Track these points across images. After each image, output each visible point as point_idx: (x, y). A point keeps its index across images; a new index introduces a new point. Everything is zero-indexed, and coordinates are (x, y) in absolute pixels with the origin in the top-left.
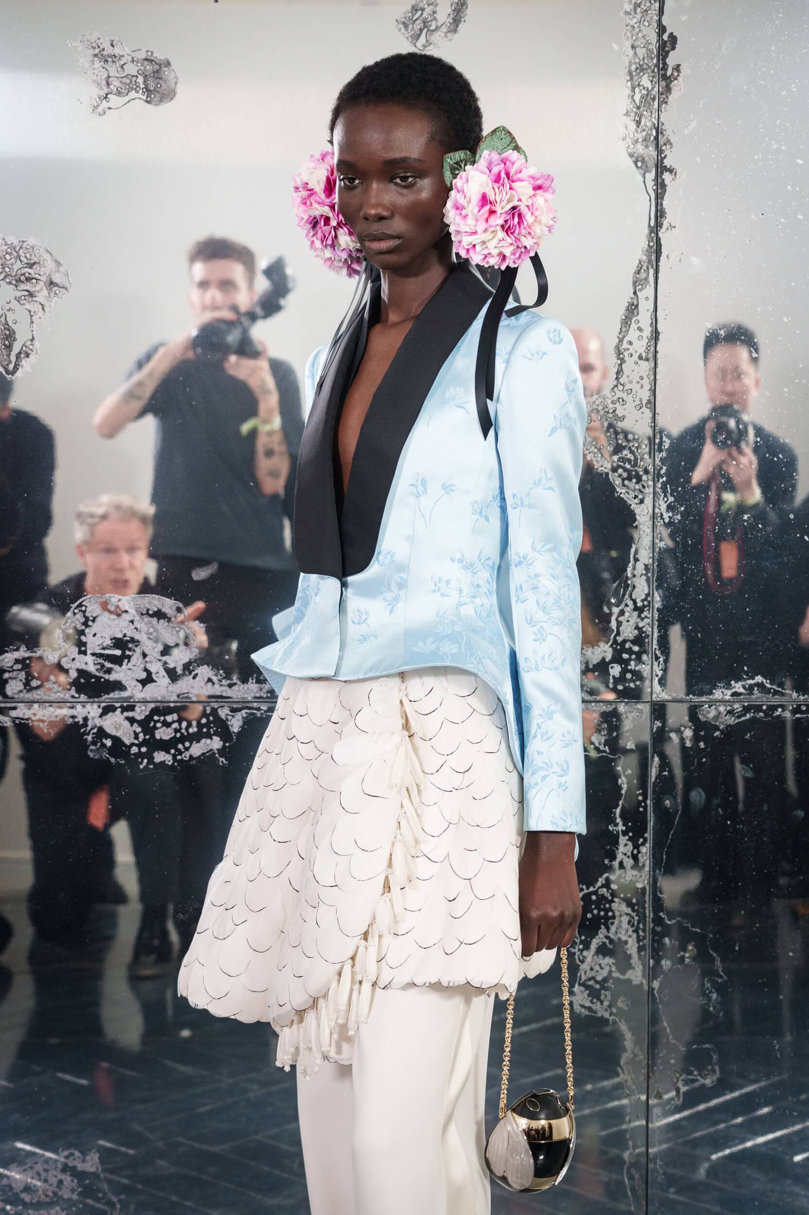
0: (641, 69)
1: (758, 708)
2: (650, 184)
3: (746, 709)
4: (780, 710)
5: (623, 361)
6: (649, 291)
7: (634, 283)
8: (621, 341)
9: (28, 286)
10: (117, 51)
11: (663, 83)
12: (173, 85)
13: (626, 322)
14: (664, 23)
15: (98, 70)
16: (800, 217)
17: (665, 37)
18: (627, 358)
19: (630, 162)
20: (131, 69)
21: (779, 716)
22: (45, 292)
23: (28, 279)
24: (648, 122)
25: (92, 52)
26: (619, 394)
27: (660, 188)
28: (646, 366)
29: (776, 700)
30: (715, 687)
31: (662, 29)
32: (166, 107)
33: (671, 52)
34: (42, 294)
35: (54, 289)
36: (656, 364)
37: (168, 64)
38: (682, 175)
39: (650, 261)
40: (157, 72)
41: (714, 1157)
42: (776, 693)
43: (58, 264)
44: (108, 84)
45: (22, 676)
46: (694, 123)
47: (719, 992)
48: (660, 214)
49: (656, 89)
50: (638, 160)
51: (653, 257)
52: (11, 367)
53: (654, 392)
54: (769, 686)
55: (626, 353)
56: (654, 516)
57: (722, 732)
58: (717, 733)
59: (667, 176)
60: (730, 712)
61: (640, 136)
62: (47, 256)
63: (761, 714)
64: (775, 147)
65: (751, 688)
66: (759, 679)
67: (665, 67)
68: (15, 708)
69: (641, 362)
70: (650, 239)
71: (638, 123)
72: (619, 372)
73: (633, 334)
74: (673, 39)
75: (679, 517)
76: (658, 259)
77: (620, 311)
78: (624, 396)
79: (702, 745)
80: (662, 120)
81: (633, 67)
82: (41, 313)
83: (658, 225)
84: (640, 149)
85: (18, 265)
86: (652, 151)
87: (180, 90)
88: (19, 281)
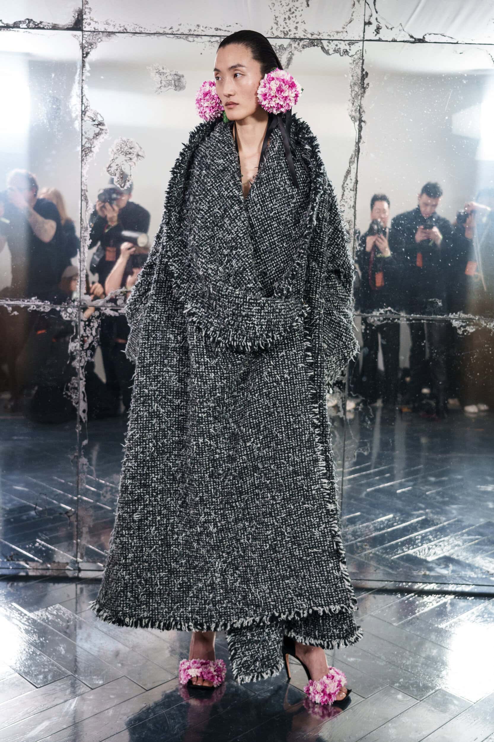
0: (355, 84)
1: (389, 319)
2: (357, 127)
3: (384, 319)
4: (396, 320)
5: (344, 191)
6: (355, 165)
7: (350, 163)
8: (344, 183)
9: (130, 156)
10: (165, 71)
11: (363, 90)
12: (184, 84)
13: (346, 177)
14: (364, 68)
15: (157, 78)
16: (411, 140)
17: (364, 73)
18: (346, 190)
19: (350, 118)
20: (170, 78)
21: (396, 322)
22: (136, 158)
23: (130, 153)
24: (356, 104)
25: (155, 71)
26: (343, 203)
27: (360, 128)
28: (352, 193)
29: (396, 316)
30: (373, 311)
31: (363, 70)
32: (182, 92)
33: (366, 79)
34: (135, 159)
35: (139, 157)
36: (356, 193)
37: (183, 76)
38: (368, 123)
39: (355, 155)
40: (179, 79)
41: (368, 490)
42: (395, 314)
43: (141, 148)
44: (161, 83)
45: (123, 297)
46: (373, 105)
47: (371, 421)
48: (360, 137)
49: (359, 93)
50: (352, 117)
51: (357, 153)
52: (123, 185)
53: (355, 202)
54: (393, 311)
55: (346, 188)
56: (354, 248)
57: (376, 327)
58: (374, 328)
59: (363, 124)
60: (379, 320)
61: (354, 109)
62: (136, 145)
63: (390, 321)
64: (403, 114)
65: (386, 312)
66: (389, 308)
67: (363, 84)
68: (120, 309)
69: (351, 192)
70: (356, 147)
71: (353, 104)
72: (343, 195)
73: (348, 181)
74: (367, 73)
75: (363, 248)
76: (358, 154)
77: (344, 173)
78: (344, 203)
79: (368, 332)
80: (362, 103)
81: (352, 84)
82: (134, 166)
83: (359, 141)
84: (353, 114)
85: (126, 148)
86: (358, 114)
87: (187, 86)
88: (126, 154)
